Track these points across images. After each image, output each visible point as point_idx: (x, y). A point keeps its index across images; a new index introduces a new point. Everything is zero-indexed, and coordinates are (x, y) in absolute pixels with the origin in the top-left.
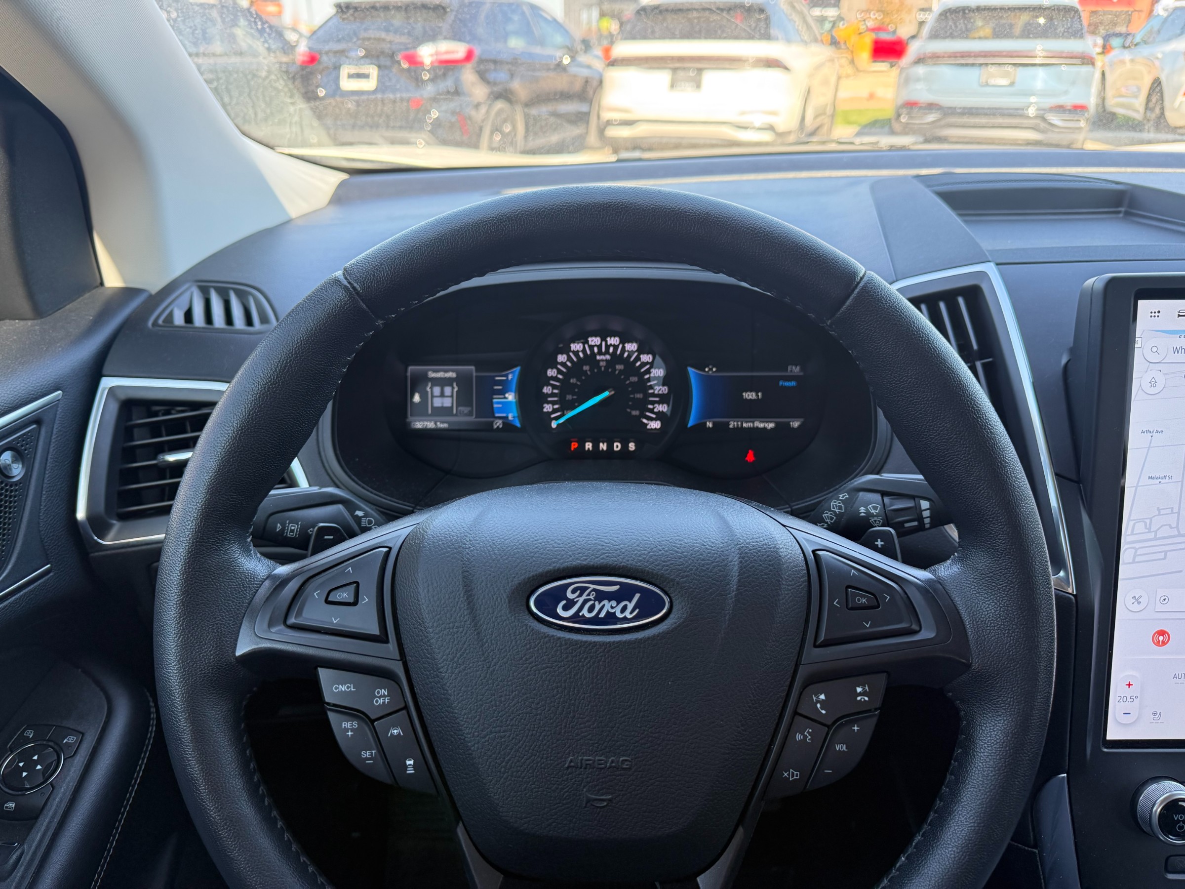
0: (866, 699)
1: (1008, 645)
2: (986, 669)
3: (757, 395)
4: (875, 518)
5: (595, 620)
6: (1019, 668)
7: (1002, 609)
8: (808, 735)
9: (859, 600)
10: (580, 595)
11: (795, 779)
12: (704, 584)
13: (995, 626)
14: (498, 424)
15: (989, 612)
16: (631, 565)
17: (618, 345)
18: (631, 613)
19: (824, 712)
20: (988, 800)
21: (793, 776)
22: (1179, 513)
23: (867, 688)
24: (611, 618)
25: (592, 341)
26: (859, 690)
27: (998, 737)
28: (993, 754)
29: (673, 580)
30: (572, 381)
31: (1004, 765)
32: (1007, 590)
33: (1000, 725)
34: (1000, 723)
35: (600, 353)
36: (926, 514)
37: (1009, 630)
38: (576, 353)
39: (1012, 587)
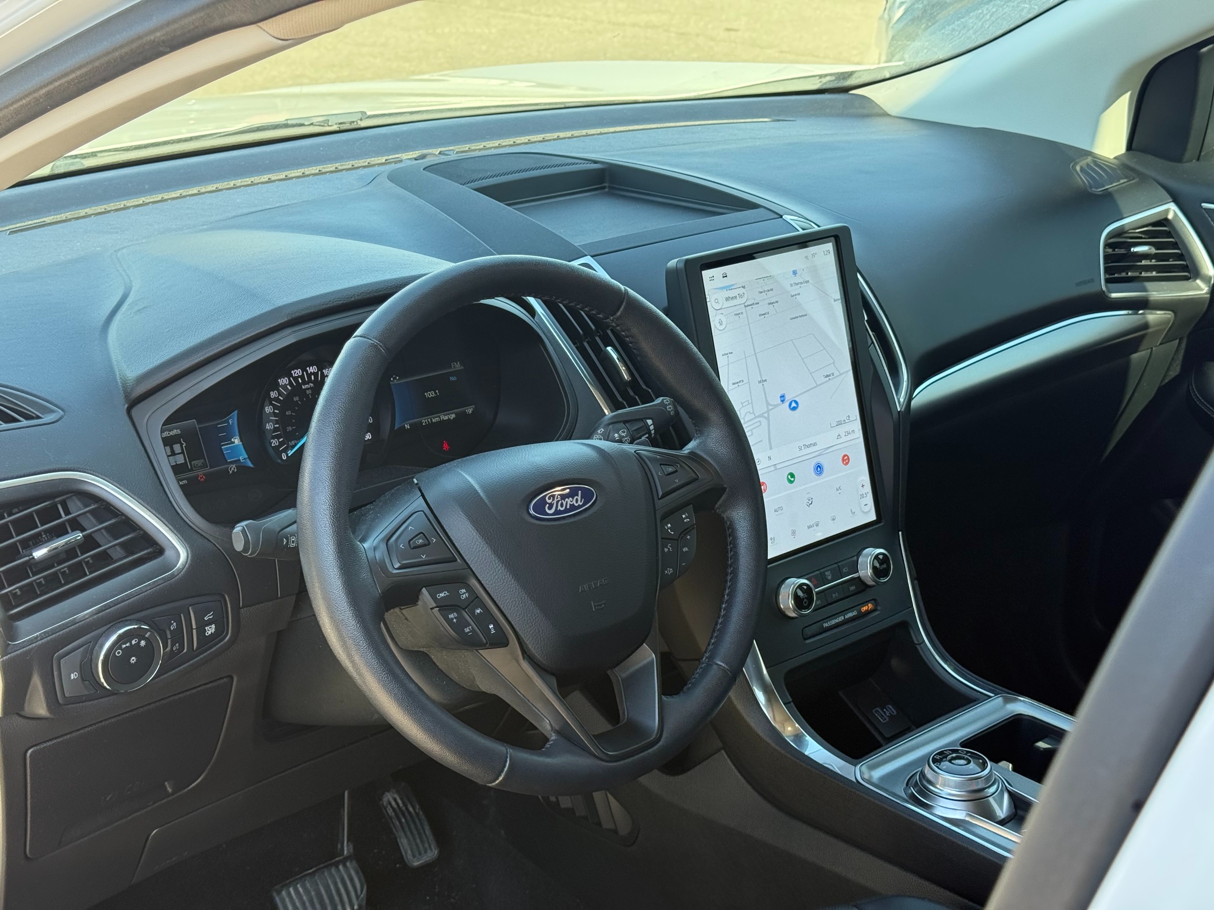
0: (688, 520)
3: (436, 393)
4: (626, 438)
5: (566, 511)
8: (670, 547)
10: (553, 500)
14: (232, 469)
16: (570, 476)
17: (318, 372)
18: (581, 502)
19: (673, 533)
22: (752, 403)
23: (687, 514)
24: (573, 507)
25: (295, 373)
26: (684, 516)
29: (591, 480)
30: (287, 413)
35: (304, 383)
36: (652, 427)
38: (284, 387)
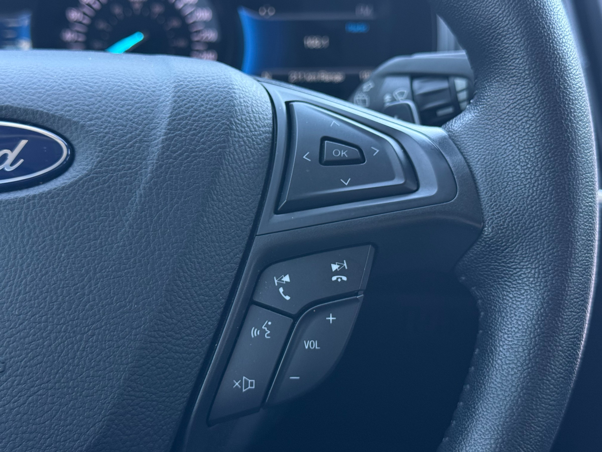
0: (345, 278)
1: (529, 199)
2: (502, 233)
6: (545, 227)
7: (522, 154)
8: (266, 328)
9: (337, 153)
11: (250, 389)
12: (120, 127)
13: (513, 177)
15: (507, 158)
16: (19, 104)
18: (12, 165)
19: (288, 298)
20: (508, 406)
21: (246, 386)
23: (345, 264)
26: (335, 267)
27: (520, 323)
28: (514, 346)
29: (76, 123)
31: (527, 358)
32: (528, 126)
33: (523, 306)
34: (523, 304)
37: (531, 178)
39: (533, 121)
